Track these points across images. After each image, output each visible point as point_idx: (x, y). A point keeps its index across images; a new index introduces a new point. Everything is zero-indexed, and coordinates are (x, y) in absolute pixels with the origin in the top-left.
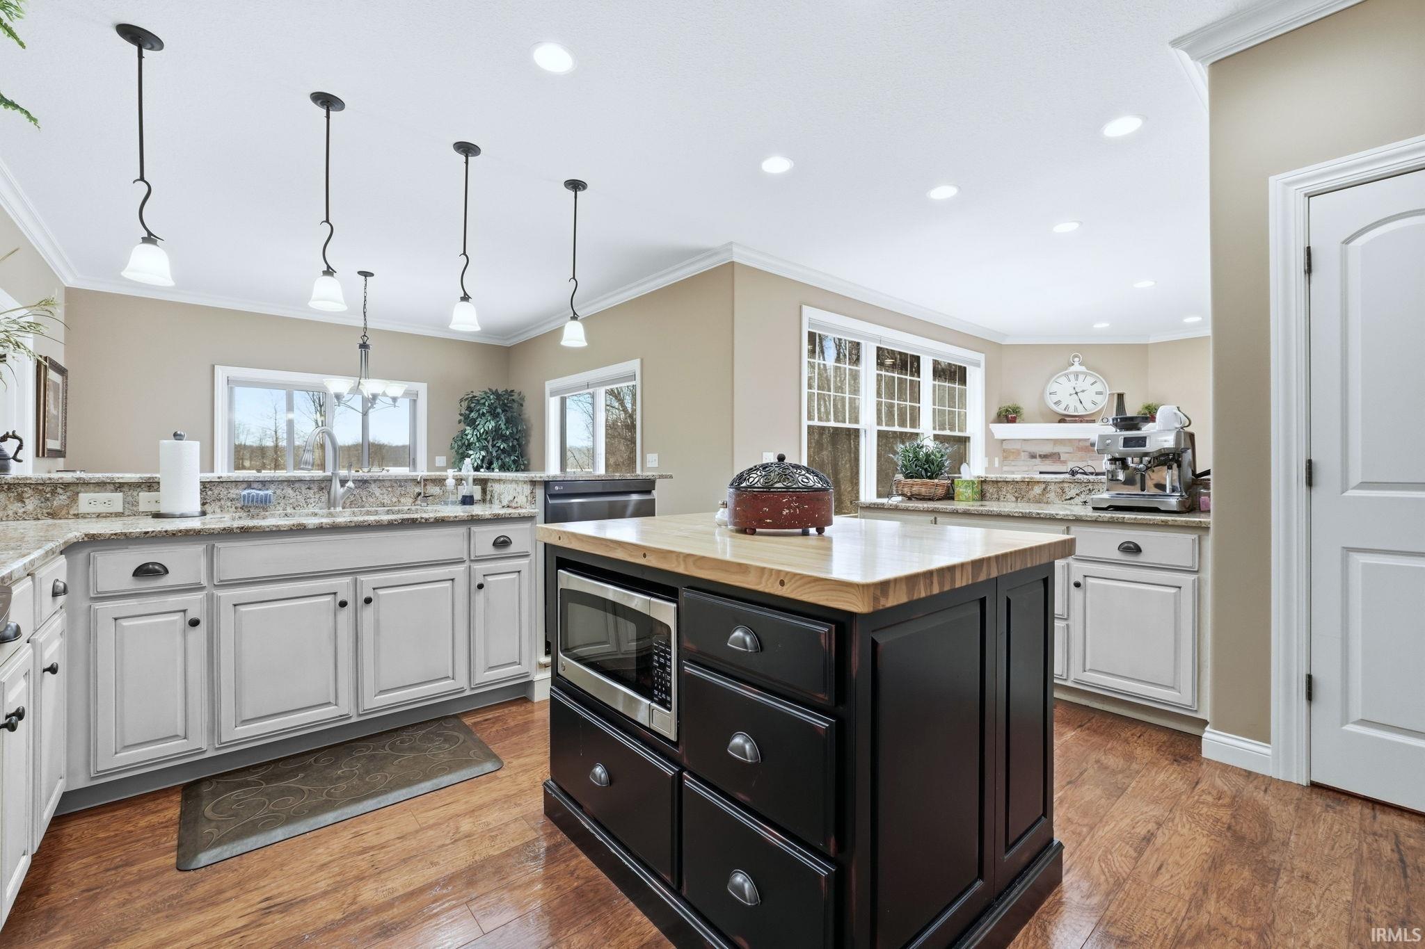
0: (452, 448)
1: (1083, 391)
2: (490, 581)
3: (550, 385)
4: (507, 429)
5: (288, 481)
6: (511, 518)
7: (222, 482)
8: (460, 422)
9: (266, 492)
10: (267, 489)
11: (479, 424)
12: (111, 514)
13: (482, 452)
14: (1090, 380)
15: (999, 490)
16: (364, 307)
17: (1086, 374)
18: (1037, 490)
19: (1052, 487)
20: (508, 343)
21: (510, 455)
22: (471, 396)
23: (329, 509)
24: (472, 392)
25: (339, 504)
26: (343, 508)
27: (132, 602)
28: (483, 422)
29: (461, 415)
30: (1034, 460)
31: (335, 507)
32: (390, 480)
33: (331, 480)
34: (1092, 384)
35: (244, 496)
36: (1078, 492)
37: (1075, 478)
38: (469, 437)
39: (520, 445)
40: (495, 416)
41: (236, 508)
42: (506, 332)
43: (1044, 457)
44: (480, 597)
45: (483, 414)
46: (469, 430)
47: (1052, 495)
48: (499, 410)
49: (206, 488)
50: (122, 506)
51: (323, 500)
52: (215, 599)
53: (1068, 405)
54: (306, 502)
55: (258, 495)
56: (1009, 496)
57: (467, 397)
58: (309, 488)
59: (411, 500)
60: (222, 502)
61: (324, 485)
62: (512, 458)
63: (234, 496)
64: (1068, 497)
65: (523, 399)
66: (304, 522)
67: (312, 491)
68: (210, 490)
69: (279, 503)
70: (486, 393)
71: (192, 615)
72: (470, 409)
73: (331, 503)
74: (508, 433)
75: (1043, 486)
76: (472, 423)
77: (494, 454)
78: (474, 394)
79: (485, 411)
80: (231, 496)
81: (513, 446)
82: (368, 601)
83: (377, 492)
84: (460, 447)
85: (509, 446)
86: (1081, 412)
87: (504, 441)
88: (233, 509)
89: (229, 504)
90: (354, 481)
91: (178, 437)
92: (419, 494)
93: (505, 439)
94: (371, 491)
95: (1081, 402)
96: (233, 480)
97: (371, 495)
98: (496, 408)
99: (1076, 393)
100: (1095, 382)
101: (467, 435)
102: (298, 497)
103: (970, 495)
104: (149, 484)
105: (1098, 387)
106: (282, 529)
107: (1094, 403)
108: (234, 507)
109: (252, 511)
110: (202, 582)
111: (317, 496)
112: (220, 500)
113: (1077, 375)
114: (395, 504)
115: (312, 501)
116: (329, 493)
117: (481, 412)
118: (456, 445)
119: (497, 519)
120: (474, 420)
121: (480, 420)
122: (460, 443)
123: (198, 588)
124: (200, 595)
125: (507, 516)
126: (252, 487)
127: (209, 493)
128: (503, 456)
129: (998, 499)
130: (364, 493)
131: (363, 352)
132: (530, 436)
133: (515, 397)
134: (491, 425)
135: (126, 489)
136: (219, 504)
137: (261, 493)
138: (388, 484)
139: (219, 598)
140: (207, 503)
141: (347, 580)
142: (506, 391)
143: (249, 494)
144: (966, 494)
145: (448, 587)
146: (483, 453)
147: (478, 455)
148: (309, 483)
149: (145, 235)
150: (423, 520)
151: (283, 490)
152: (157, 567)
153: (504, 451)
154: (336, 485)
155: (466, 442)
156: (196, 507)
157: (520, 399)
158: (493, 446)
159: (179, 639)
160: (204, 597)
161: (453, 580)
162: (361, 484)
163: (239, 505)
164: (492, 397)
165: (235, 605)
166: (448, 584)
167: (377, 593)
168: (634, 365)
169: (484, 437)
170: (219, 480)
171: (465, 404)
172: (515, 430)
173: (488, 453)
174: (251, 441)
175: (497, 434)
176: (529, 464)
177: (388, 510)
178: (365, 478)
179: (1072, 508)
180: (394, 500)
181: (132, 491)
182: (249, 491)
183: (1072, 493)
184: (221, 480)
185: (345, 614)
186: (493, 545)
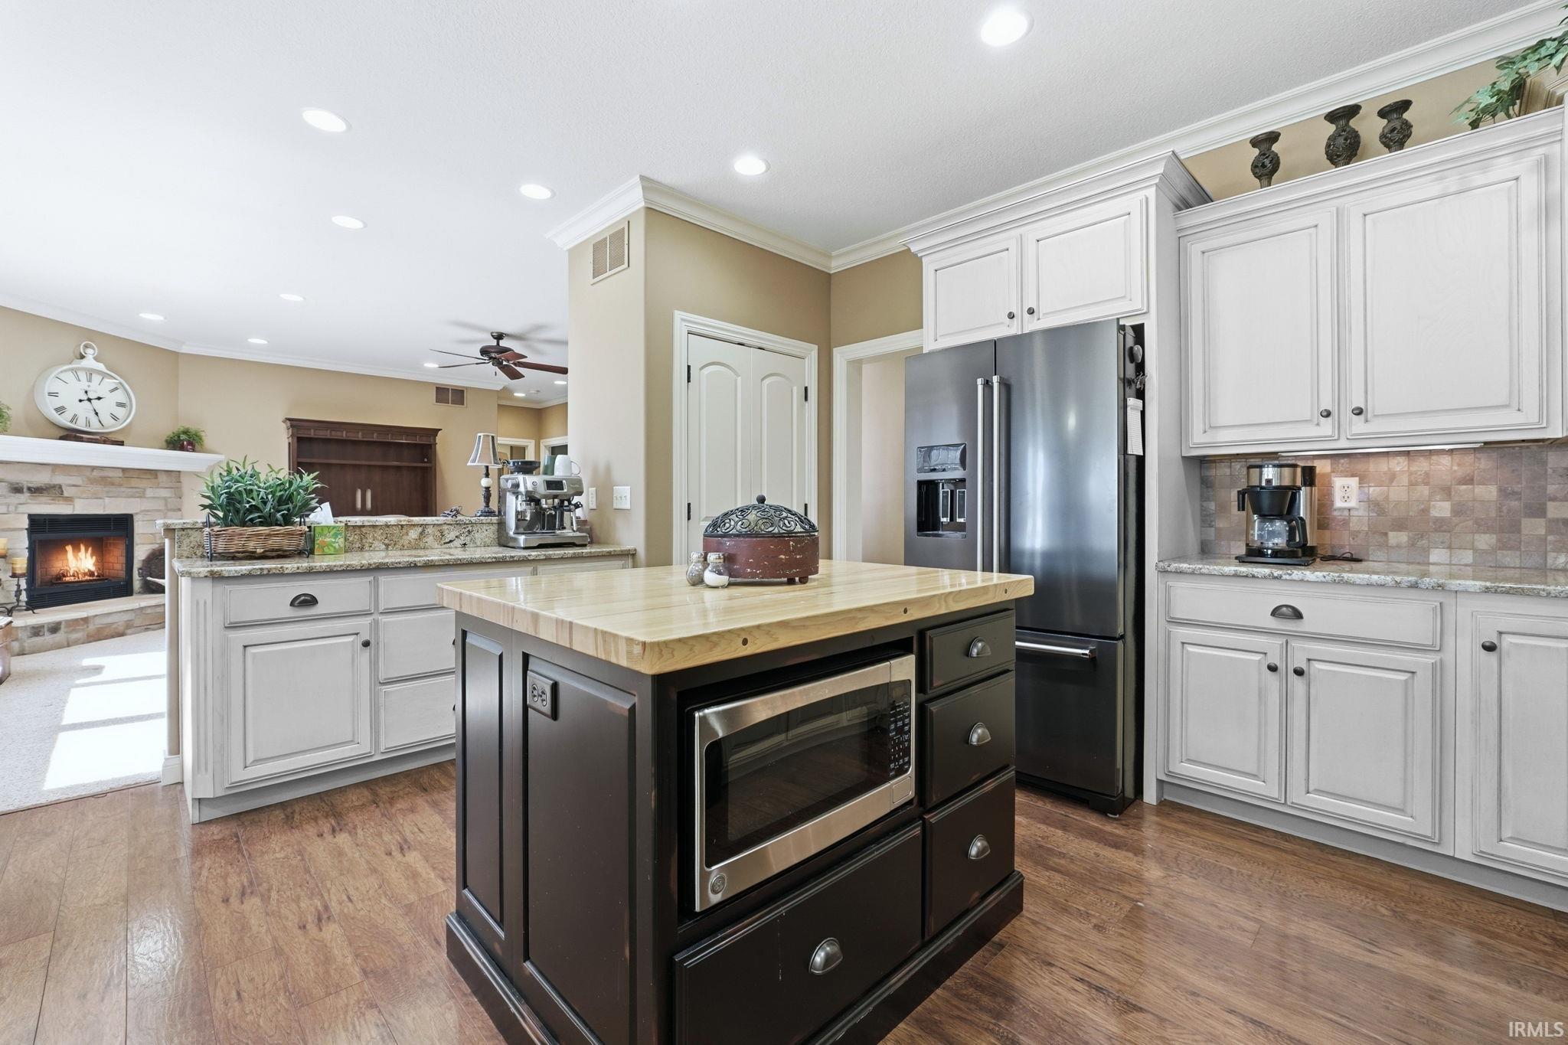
1: (99, 398)
14: (109, 383)
15: (363, 537)
17: (104, 375)
18: (413, 534)
19: (430, 530)
34: (112, 391)
36: (458, 534)
37: (457, 519)
47: (430, 540)
53: (76, 415)
56: (376, 543)
64: (447, 540)
75: (420, 529)
86: (95, 427)
95: (97, 414)
99: (89, 400)
100: (116, 389)
103: (342, 545)
105: (119, 396)
107: (115, 418)
113: (90, 373)
129: (362, 549)
144: (336, 545)
179: (452, 551)
183: (451, 536)
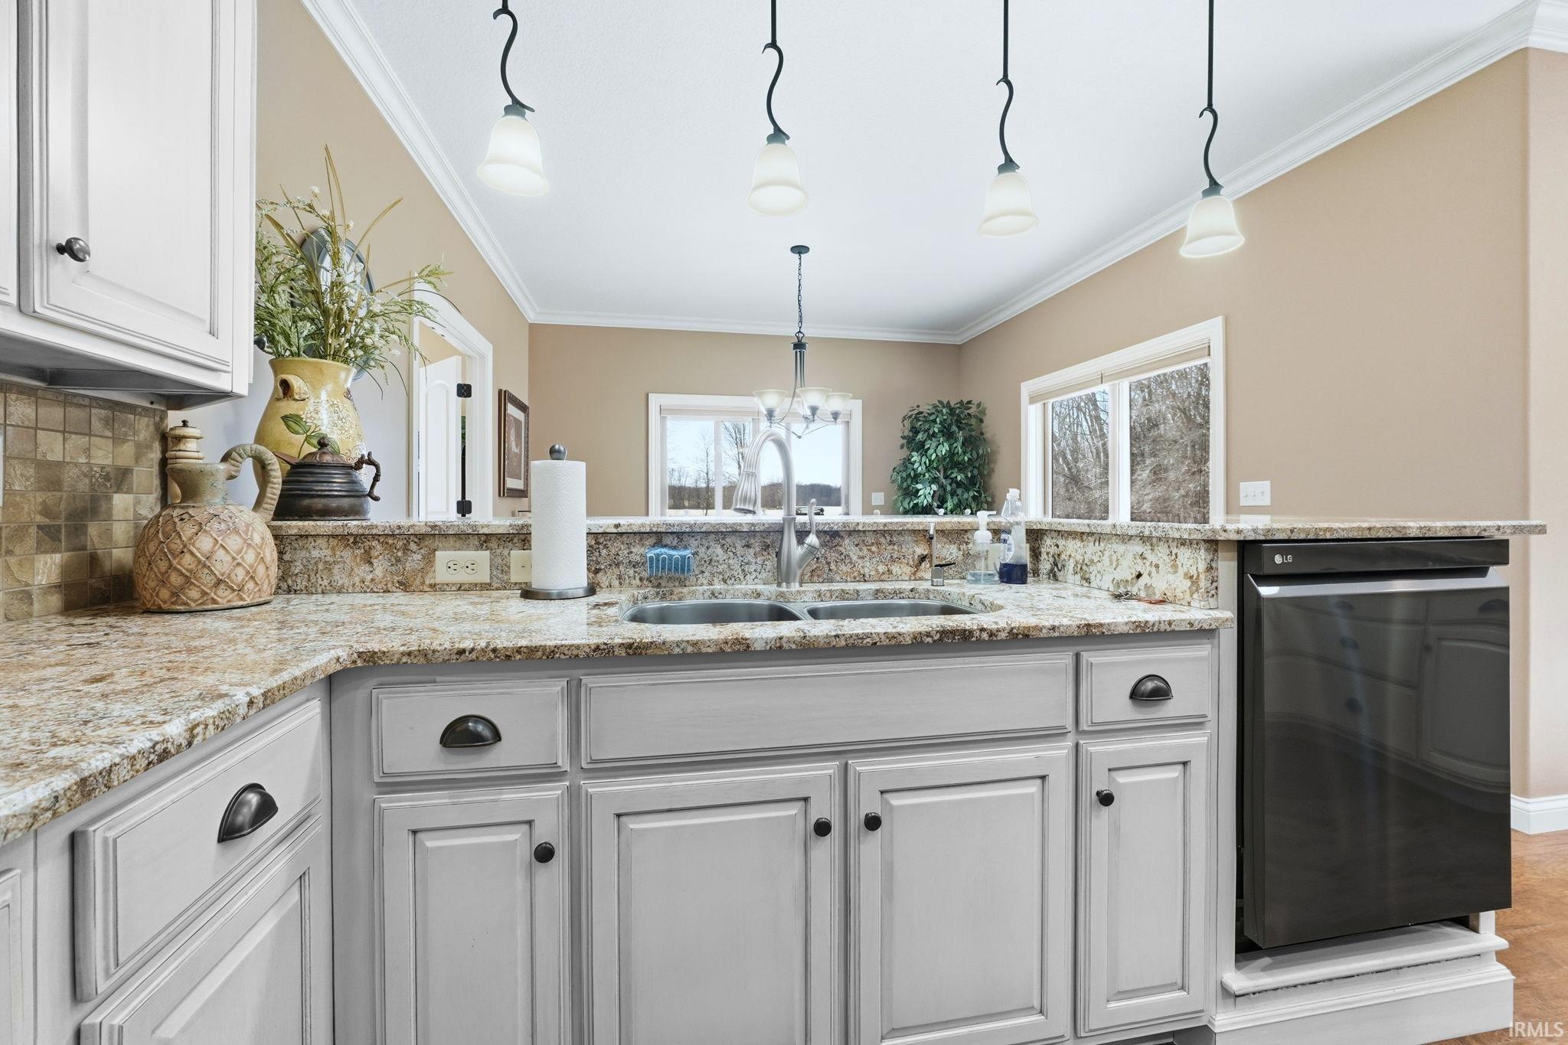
0: (893, 482)
2: (1125, 784)
3: (1027, 388)
4: (965, 453)
5: (717, 533)
6: (1173, 631)
7: (621, 534)
8: (902, 447)
9: (684, 553)
10: (685, 548)
11: (929, 448)
12: (476, 585)
13: (932, 486)
16: (799, 295)
20: (958, 340)
21: (968, 491)
22: (916, 412)
23: (779, 585)
24: (918, 406)
25: (795, 576)
26: (801, 583)
27: (438, 798)
28: (934, 445)
29: (903, 438)
31: (788, 583)
32: (874, 531)
33: (781, 532)
35: (651, 558)
38: (916, 466)
39: (981, 474)
40: (949, 436)
41: (641, 579)
42: (954, 324)
44: (1100, 820)
45: (934, 435)
46: (916, 457)
48: (954, 428)
49: (598, 543)
50: (489, 573)
51: (768, 568)
52: (583, 800)
54: (743, 571)
55: (671, 556)
57: (910, 414)
58: (748, 546)
59: (908, 570)
60: (621, 568)
61: (769, 539)
62: (971, 494)
63: (638, 558)
65: (983, 412)
66: (747, 635)
67: (752, 551)
68: (606, 547)
69: (703, 572)
70: (935, 407)
71: (542, 836)
72: (915, 431)
73: (782, 575)
74: (966, 459)
76: (921, 448)
77: (949, 488)
78: (921, 409)
79: (936, 430)
80: (635, 558)
81: (973, 477)
82: (873, 823)
83: (854, 553)
84: (904, 480)
85: (967, 477)
87: (960, 471)
88: (637, 582)
89: (631, 572)
90: (819, 533)
91: (555, 455)
92: (923, 558)
93: (961, 466)
94: (843, 551)
96: (636, 530)
97: (845, 558)
98: (950, 425)
101: (913, 464)
102: (731, 561)
104: (523, 537)
106: (704, 650)
108: (637, 578)
109: (663, 584)
110: (560, 763)
111: (760, 560)
112: (618, 565)
114: (883, 577)
115: (753, 567)
116: (778, 554)
117: (931, 432)
118: (899, 478)
119: (1143, 635)
120: (922, 444)
121: (929, 441)
122: (904, 475)
123: (549, 774)
124: (554, 791)
125: (1163, 627)
126: (664, 543)
127: (604, 552)
128: (959, 491)
130: (832, 556)
131: (799, 354)
132: (995, 462)
133: (973, 410)
134: (944, 449)
135: (493, 544)
136: (617, 572)
137: (676, 554)
138: (870, 539)
139: (589, 797)
140: (600, 569)
141: (829, 768)
142: (961, 402)
143: (658, 555)
145: (1033, 794)
146: (934, 487)
147: (928, 490)
148: (748, 536)
149: (509, 102)
150: (985, 636)
151: (708, 548)
152: (480, 728)
153: (959, 484)
154: (790, 540)
155: (912, 474)
156: (582, 580)
157: (979, 412)
158: (946, 477)
159: (520, 883)
160: (562, 794)
161: (1043, 778)
162: (828, 538)
163: (645, 575)
164: (944, 411)
165: (619, 816)
166: (1033, 788)
167: (888, 802)
168: (1212, 330)
169: (935, 465)
170: (615, 531)
171: (907, 423)
172: (975, 455)
173: (940, 487)
174: (689, 483)
175: (951, 462)
176: (993, 501)
177: (877, 591)
178: (835, 528)
180: (882, 568)
181: (501, 547)
182: (658, 551)
184: (620, 530)
185: (826, 850)
186: (1131, 697)
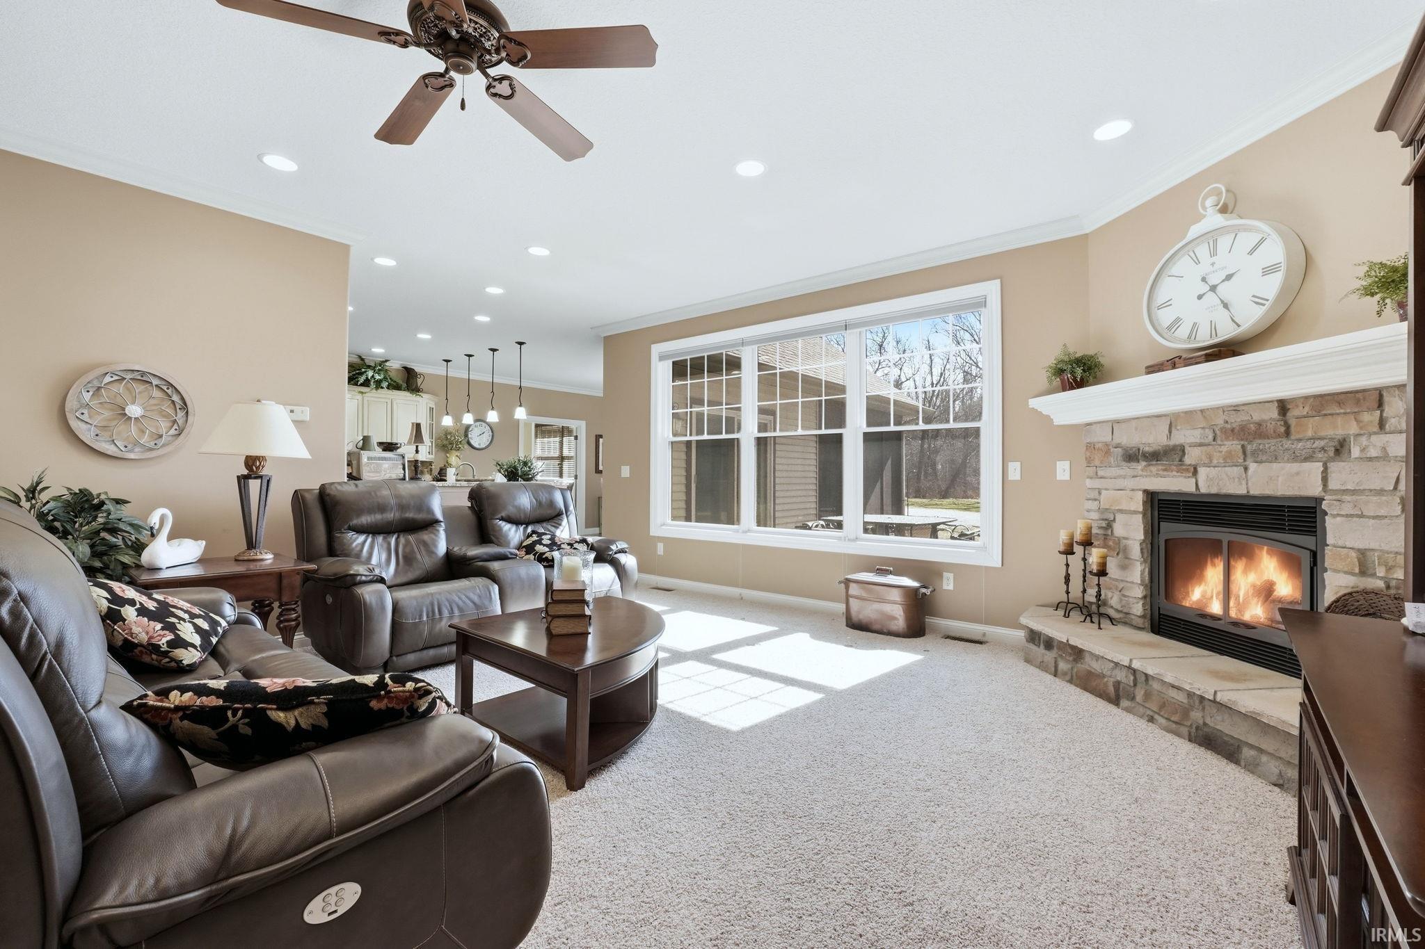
1: (1229, 277)
14: (1243, 243)
30: (1134, 465)
34: (1250, 252)
43: (1154, 457)
53: (1195, 324)
86: (1225, 333)
95: (1226, 308)
99: (1213, 288)
100: (1257, 245)
105: (1269, 254)
107: (1260, 301)
113: (1211, 237)
